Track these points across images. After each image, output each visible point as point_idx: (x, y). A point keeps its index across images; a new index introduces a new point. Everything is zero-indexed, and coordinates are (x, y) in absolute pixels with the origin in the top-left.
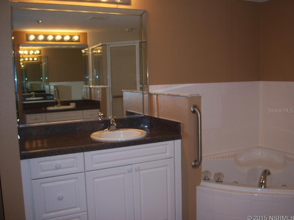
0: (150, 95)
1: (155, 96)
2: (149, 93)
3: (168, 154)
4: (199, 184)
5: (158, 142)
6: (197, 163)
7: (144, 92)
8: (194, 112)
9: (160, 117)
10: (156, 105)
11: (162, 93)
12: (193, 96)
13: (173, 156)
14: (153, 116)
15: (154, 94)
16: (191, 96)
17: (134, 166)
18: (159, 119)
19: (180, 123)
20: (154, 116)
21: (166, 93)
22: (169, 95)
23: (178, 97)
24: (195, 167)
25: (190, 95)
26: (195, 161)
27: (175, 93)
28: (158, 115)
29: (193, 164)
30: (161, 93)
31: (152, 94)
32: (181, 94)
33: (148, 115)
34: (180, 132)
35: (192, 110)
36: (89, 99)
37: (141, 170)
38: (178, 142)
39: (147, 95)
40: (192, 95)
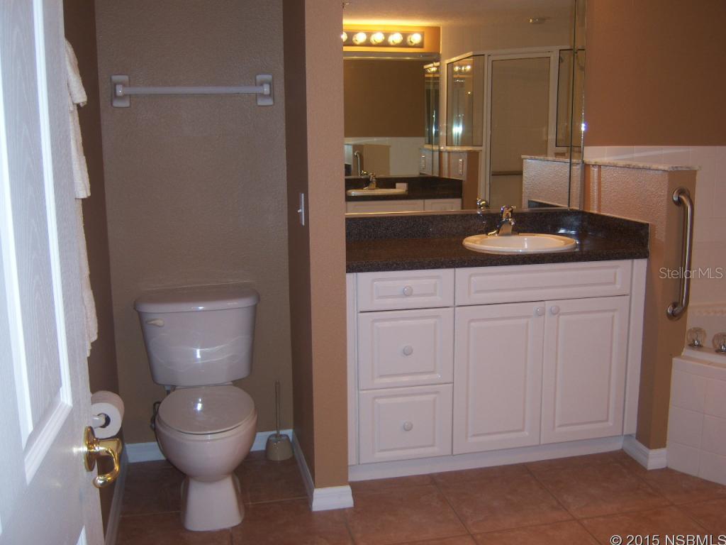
0: (586, 167)
1: (596, 170)
2: (583, 162)
3: (618, 286)
4: (678, 354)
5: (600, 260)
6: (678, 310)
7: (574, 161)
8: (680, 202)
9: (603, 213)
10: (596, 188)
11: (612, 162)
12: (679, 169)
13: (628, 292)
14: (586, 211)
15: (593, 165)
16: (675, 169)
17: (548, 305)
18: (603, 217)
19: (648, 224)
20: (591, 211)
21: (621, 163)
22: (628, 167)
23: (648, 172)
24: (673, 316)
25: (672, 167)
26: (675, 305)
27: (641, 165)
28: (599, 209)
29: (669, 311)
30: (609, 163)
31: (589, 165)
32: (654, 166)
33: (577, 208)
34: (647, 244)
35: (675, 199)
36: (436, 175)
37: (563, 314)
38: (640, 265)
39: (578, 167)
40: (676, 167)
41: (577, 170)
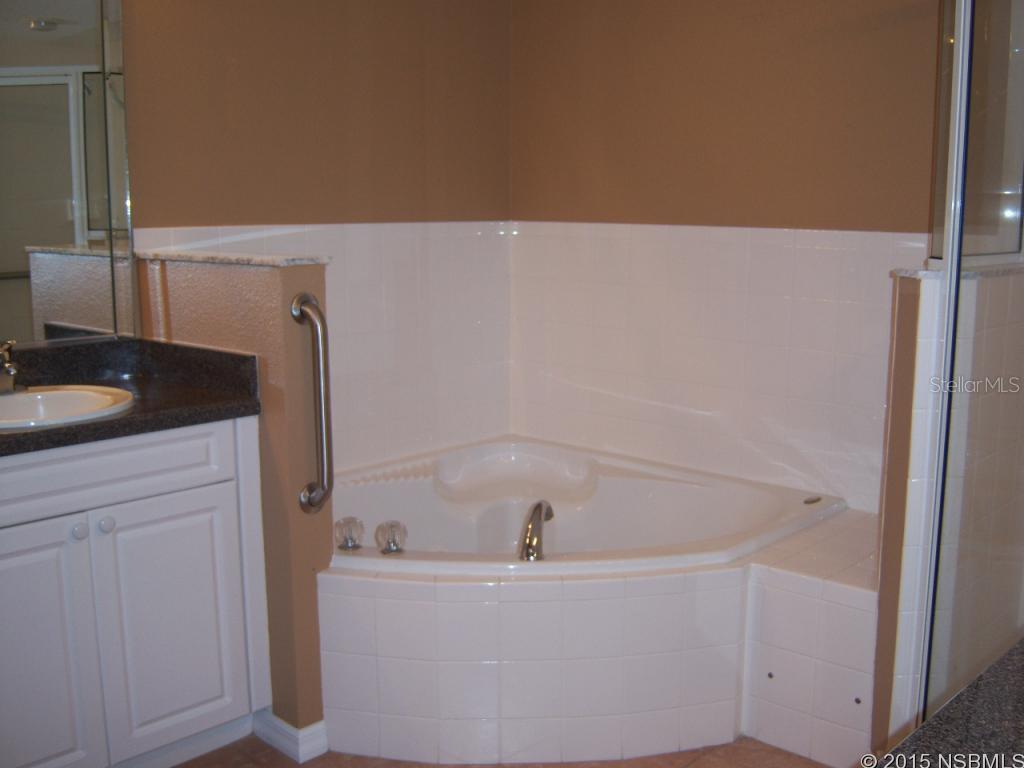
0: (139, 263)
1: (157, 267)
2: (134, 255)
3: (215, 467)
4: (324, 564)
5: (179, 426)
6: (318, 492)
7: (118, 253)
8: (303, 318)
9: (176, 342)
10: (160, 299)
11: (183, 254)
12: (298, 262)
13: (231, 474)
14: (147, 338)
15: (152, 261)
16: (292, 264)
17: (94, 518)
18: (176, 348)
19: (254, 357)
20: (155, 339)
21: (200, 255)
22: (212, 261)
23: (245, 268)
24: (309, 506)
25: (287, 260)
26: (311, 488)
27: (233, 257)
28: (169, 334)
29: (303, 499)
30: (179, 256)
31: (144, 260)
32: (257, 259)
33: (130, 334)
34: (255, 390)
35: (295, 313)
37: (122, 529)
38: (248, 426)
39: (126, 264)
40: (293, 260)
41: (124, 268)
